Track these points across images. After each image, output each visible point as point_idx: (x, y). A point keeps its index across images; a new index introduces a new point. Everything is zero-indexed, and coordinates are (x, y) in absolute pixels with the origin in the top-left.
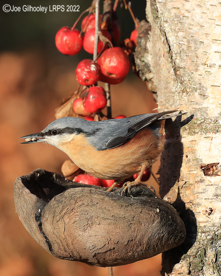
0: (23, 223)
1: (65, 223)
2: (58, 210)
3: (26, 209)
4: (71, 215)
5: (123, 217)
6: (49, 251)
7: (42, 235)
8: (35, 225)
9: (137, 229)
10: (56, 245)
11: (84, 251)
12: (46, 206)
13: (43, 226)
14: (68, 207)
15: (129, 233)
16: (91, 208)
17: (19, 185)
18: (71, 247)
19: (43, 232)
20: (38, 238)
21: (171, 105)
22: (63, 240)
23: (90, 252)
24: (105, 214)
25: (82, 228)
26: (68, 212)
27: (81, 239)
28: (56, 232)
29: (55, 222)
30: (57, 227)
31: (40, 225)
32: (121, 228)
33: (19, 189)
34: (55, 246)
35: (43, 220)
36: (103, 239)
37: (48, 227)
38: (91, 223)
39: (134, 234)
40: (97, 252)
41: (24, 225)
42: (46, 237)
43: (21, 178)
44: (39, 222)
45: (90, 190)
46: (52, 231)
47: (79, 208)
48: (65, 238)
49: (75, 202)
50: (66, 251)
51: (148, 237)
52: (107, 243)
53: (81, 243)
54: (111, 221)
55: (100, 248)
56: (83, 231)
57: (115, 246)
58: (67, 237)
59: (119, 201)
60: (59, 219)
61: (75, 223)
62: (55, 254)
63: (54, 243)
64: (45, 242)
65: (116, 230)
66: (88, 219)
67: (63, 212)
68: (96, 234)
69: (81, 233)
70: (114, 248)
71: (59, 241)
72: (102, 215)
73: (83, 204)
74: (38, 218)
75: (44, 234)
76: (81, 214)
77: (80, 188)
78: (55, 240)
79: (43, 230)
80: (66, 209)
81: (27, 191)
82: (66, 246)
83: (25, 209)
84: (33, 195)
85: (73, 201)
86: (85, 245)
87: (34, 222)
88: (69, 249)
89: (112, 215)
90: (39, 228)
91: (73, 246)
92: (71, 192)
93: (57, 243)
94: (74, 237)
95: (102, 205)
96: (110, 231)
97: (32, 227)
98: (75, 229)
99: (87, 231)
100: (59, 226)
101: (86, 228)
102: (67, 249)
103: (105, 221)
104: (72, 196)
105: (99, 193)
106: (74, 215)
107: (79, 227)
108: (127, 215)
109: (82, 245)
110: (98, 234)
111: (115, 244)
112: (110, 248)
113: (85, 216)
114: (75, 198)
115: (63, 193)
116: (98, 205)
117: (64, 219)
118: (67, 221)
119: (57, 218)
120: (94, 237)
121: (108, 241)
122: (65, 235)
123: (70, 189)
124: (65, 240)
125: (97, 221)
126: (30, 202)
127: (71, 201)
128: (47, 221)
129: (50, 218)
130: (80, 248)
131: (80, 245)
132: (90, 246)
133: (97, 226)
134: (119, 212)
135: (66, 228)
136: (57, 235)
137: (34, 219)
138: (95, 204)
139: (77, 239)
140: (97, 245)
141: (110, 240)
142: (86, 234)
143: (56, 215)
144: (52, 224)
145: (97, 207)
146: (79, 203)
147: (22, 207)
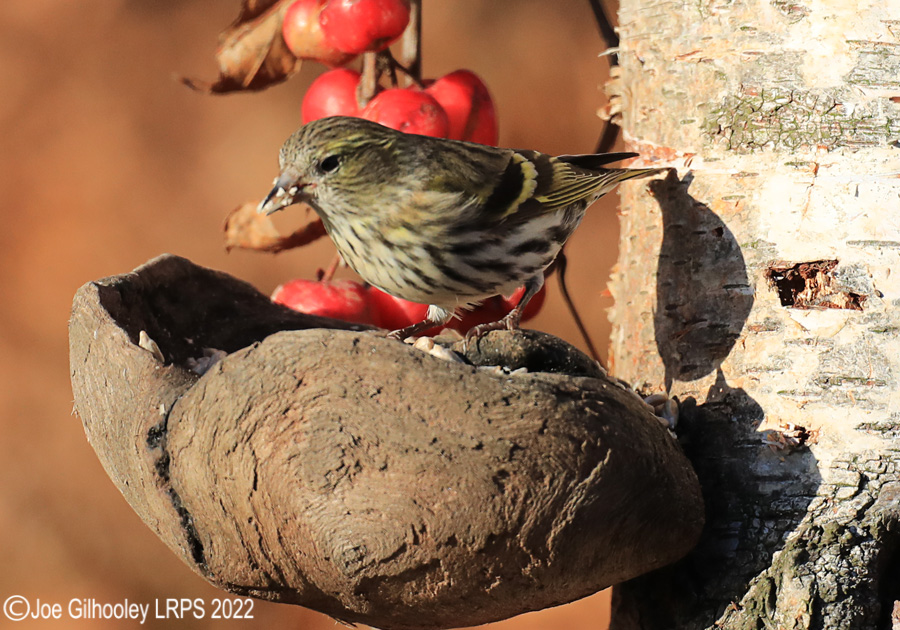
0: (100, 453)
1: (256, 460)
2: (231, 410)
3: (113, 403)
4: (281, 429)
5: (475, 443)
6: (193, 560)
7: (169, 503)
8: (143, 462)
9: (523, 493)
10: (218, 540)
11: (322, 565)
12: (188, 393)
13: (173, 471)
14: (268, 401)
15: (494, 507)
16: (355, 408)
17: (90, 313)
18: (276, 551)
19: (171, 490)
20: (154, 508)
21: (669, 40)
22: (246, 523)
23: (348, 571)
24: (405, 430)
25: (319, 480)
26: (269, 418)
27: (313, 520)
28: (220, 490)
29: (219, 452)
30: (227, 474)
31: (163, 466)
32: (463, 485)
33: (91, 327)
34: (215, 545)
35: (176, 442)
36: (397, 524)
37: (190, 472)
38: (353, 464)
39: (513, 511)
40: (370, 575)
41: (103, 462)
42: (183, 512)
43: (97, 285)
44: (158, 452)
45: (356, 341)
46: (205, 488)
47: (313, 406)
48: (252, 514)
49: (296, 382)
50: (255, 566)
51: (564, 523)
52: (410, 539)
53: (314, 537)
54: (430, 458)
55: (382, 557)
56: (323, 490)
57: (439, 554)
58: (262, 513)
59: (461, 383)
60: (233, 444)
61: (294, 462)
62: (213, 575)
63: (211, 534)
64: (177, 529)
65: (446, 491)
66: (343, 447)
67: (253, 417)
68: (370, 505)
69: (315, 500)
70: (435, 563)
71: (230, 526)
72: (396, 436)
73: (327, 391)
74: (157, 435)
75: (173, 494)
76: (315, 428)
78: (218, 522)
79: (174, 482)
80: (261, 407)
81: (118, 334)
82: (258, 546)
83: (110, 403)
84: (139, 349)
85: (290, 377)
86: (329, 544)
87: (140, 452)
88: (266, 556)
89: (433, 435)
90: (157, 475)
91: (283, 546)
92: (282, 346)
93: (224, 534)
94: (289, 514)
95: (398, 399)
96: (424, 495)
97: (132, 468)
98: (294, 484)
99: (336, 492)
100: (235, 469)
101: (334, 483)
102: (261, 555)
103: (406, 459)
104: (286, 359)
105: (388, 351)
106: (290, 432)
107: (309, 476)
108: (488, 439)
109: (317, 543)
110: (377, 506)
111: (439, 546)
112: (421, 561)
113: (334, 436)
114: (297, 366)
115: (252, 346)
116: (381, 397)
117: (254, 445)
118: (264, 452)
119: (227, 439)
120: (364, 515)
121: (414, 532)
122: (256, 504)
123: (280, 333)
124: (253, 523)
125: (377, 458)
126: (131, 378)
127: (282, 377)
128: (188, 450)
129: (202, 438)
130: (310, 556)
131: (309, 542)
132: (345, 548)
133: (376, 475)
134: (460, 425)
135: (259, 478)
136: (223, 502)
137: (143, 442)
138: (371, 394)
139: (299, 519)
140: (371, 547)
141: (423, 530)
142: (335, 502)
143: (226, 426)
144: (206, 460)
145: (378, 406)
146: (312, 387)
147: (99, 393)
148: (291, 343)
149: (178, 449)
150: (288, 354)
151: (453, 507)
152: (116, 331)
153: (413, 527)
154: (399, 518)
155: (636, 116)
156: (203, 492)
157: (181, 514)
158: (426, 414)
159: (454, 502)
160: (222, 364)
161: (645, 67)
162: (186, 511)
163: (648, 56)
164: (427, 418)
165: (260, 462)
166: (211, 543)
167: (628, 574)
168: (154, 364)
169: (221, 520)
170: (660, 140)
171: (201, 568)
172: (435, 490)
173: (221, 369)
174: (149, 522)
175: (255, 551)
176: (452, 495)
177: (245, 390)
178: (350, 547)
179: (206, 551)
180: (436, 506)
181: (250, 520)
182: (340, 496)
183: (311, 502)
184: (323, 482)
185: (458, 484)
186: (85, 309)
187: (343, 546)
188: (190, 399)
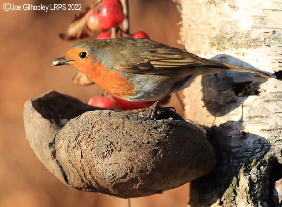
0: (35, 150)
2: (73, 136)
4: (89, 141)
5: (147, 141)
6: (64, 181)
7: (56, 164)
8: (48, 152)
10: (72, 174)
11: (103, 180)
12: (60, 131)
13: (57, 155)
14: (84, 132)
15: (153, 160)
16: (110, 133)
17: (30, 109)
18: (89, 176)
19: (57, 160)
20: (52, 166)
21: (197, 18)
22: (80, 169)
23: (111, 181)
24: (126, 139)
26: (85, 138)
27: (100, 167)
28: (71, 159)
29: (71, 148)
30: (73, 155)
31: (54, 153)
32: (144, 154)
33: (30, 113)
34: (71, 176)
35: (58, 146)
36: (125, 167)
37: (62, 155)
38: (111, 150)
40: (117, 182)
41: (36, 153)
43: (31, 101)
44: (52, 149)
45: (110, 113)
46: (67, 159)
47: (98, 133)
48: (81, 166)
49: (92, 126)
50: (83, 181)
52: (129, 171)
53: (100, 172)
54: (133, 147)
55: (121, 177)
56: (102, 158)
57: (138, 175)
58: (84, 166)
59: (142, 124)
60: (74, 146)
61: (93, 150)
62: (71, 185)
63: (69, 173)
64: (59, 172)
65: (139, 156)
66: (107, 145)
67: (80, 138)
68: (116, 162)
69: (100, 161)
70: (137, 178)
71: (75, 170)
72: (123, 141)
73: (102, 128)
74: (51, 144)
75: (57, 161)
76: (99, 140)
77: (98, 111)
78: (71, 169)
79: (57, 158)
80: (82, 134)
81: (38, 115)
82: (83, 175)
83: (37, 135)
84: (45, 119)
85: (90, 125)
86: (105, 174)
87: (47, 149)
88: (86, 179)
89: (134, 140)
90: (52, 156)
91: (91, 175)
92: (87, 116)
93: (73, 173)
94: (92, 166)
95: (123, 130)
96: (132, 158)
97: (45, 154)
98: (93, 157)
99: (106, 158)
100: (76, 153)
101: (105, 155)
102: (85, 178)
103: (126, 147)
104: (89, 120)
105: (119, 116)
106: (91, 141)
107: (98, 154)
108: (150, 140)
109: (101, 174)
110: (118, 162)
111: (137, 173)
112: (132, 177)
113: (104, 142)
114: (92, 122)
115: (79, 116)
116: (118, 129)
117: (81, 146)
118: (84, 148)
119: (73, 144)
120: (115, 165)
121: (130, 169)
122: (82, 163)
123: (87, 112)
124: (82, 169)
125: (117, 148)
126: (43, 128)
127: (88, 125)
128: (61, 148)
129: (65, 144)
130: (99, 177)
131: (99, 173)
132: (110, 175)
133: (118, 152)
134: (142, 136)
135: (83, 155)
136: (73, 163)
137: (47, 146)
138: (115, 129)
139: (95, 167)
140: (117, 174)
141: (133, 168)
142: (106, 161)
143: (72, 141)
144: (67, 151)
145: (117, 132)
146: (97, 128)
147: (34, 133)
148: (90, 115)
149: (58, 148)
150: (89, 118)
151: (141, 161)
152: (38, 114)
153: (129, 167)
154: (125, 165)
155: (189, 42)
156: (66, 161)
157: (60, 167)
158: (132, 133)
159: (141, 159)
160: (70, 122)
161: (191, 27)
162: (62, 167)
163: (192, 24)
164: (132, 135)
165: (83, 151)
166: (70, 175)
167: (194, 178)
168: (49, 123)
169: (72, 169)
170: (197, 48)
171: (67, 183)
172: (136, 156)
173: (70, 124)
174: (51, 170)
175: (83, 177)
176: (141, 157)
177: (77, 130)
178: (111, 174)
179: (68, 178)
180: (136, 161)
181: (81, 168)
182: (107, 159)
183: (99, 162)
184: (102, 156)
185: (142, 154)
186: (28, 108)
187: (109, 174)
188: (61, 133)
